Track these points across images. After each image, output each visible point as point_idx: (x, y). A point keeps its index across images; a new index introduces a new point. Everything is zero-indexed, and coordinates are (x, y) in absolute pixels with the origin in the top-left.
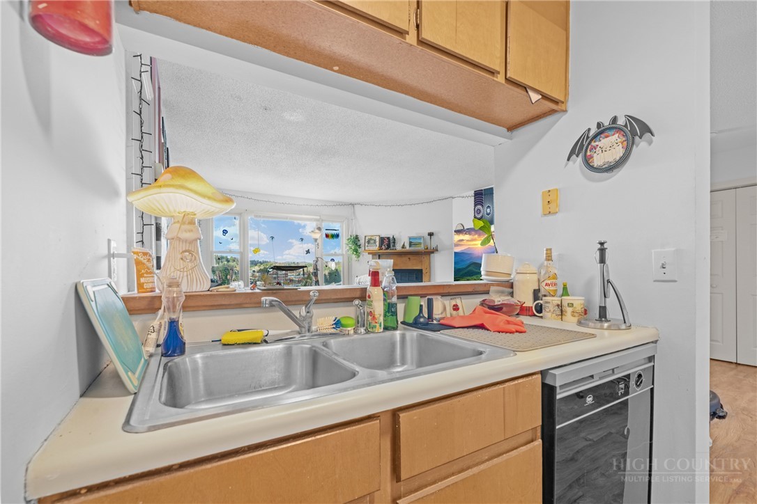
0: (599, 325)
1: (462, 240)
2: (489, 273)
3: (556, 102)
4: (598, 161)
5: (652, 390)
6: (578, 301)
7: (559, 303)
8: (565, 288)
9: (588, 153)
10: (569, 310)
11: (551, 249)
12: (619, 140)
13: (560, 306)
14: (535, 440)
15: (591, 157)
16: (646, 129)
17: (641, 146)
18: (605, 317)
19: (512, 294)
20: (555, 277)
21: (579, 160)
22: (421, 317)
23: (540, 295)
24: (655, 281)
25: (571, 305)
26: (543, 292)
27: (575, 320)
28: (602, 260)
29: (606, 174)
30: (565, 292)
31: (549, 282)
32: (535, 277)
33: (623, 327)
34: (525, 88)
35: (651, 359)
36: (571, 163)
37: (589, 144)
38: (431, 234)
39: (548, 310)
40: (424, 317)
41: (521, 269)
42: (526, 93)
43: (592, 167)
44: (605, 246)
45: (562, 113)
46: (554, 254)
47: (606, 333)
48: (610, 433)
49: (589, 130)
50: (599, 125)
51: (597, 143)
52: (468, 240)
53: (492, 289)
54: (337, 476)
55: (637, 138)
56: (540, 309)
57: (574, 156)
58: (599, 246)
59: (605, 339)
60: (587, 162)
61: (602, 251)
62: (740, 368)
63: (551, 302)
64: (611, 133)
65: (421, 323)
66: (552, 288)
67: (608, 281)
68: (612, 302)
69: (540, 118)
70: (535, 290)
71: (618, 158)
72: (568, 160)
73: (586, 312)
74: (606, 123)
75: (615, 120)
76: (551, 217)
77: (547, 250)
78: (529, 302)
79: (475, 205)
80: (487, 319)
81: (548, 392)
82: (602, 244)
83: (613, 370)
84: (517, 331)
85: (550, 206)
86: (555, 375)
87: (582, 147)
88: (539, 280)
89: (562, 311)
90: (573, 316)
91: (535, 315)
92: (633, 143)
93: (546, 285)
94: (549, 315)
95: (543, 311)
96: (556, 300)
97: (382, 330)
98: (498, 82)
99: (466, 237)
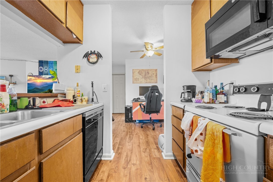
0: (92, 103)
1: (31, 79)
2: (56, 90)
3: (80, 40)
4: (91, 60)
5: (103, 117)
6: (86, 98)
7: (81, 98)
8: (82, 94)
9: (88, 58)
10: (84, 100)
11: (78, 83)
12: (96, 57)
13: (81, 99)
14: (80, 133)
15: (89, 59)
16: (101, 56)
17: (100, 60)
18: (93, 101)
19: (65, 97)
20: (79, 91)
21: (86, 59)
22: (30, 105)
23: (75, 97)
24: (103, 92)
25: (84, 99)
26: (76, 96)
27: (86, 103)
28: (92, 86)
29: (92, 64)
30: (82, 95)
31: (78, 93)
32: (73, 91)
33: (97, 103)
34: (72, 32)
35: (103, 109)
36: (84, 59)
37: (89, 55)
38: (11, 76)
39: (78, 101)
40: (31, 105)
41: (68, 89)
42: (72, 34)
43: (89, 62)
44: (93, 83)
45: (81, 44)
46: (79, 85)
47: (93, 104)
48: (92, 135)
49: (89, 52)
50: (91, 51)
51: (91, 56)
52: (34, 79)
53: (59, 95)
54: (17, 158)
55: (99, 58)
56: (75, 101)
57: (85, 58)
58: (92, 83)
59: (94, 106)
60: (88, 60)
61: (92, 84)
62: (114, 114)
63: (79, 99)
64: (94, 54)
65: (30, 108)
66: (78, 95)
67: (94, 92)
68: (95, 97)
69: (75, 43)
70: (73, 95)
71: (95, 61)
72: (83, 58)
73: (88, 101)
74: (93, 51)
75: (95, 51)
76: (78, 74)
77: (77, 83)
78: (72, 99)
79: (39, 66)
80: (60, 103)
81: (84, 118)
82: (92, 82)
83: (96, 112)
84: (72, 106)
85: (78, 70)
86: (85, 114)
87: (87, 56)
88: (74, 92)
89: (82, 101)
90: (85, 102)
91: (74, 103)
92: (99, 59)
93: (77, 94)
94: (78, 102)
95: (76, 101)
96: (80, 98)
97: (8, 112)
98: (63, 26)
99: (33, 78)
